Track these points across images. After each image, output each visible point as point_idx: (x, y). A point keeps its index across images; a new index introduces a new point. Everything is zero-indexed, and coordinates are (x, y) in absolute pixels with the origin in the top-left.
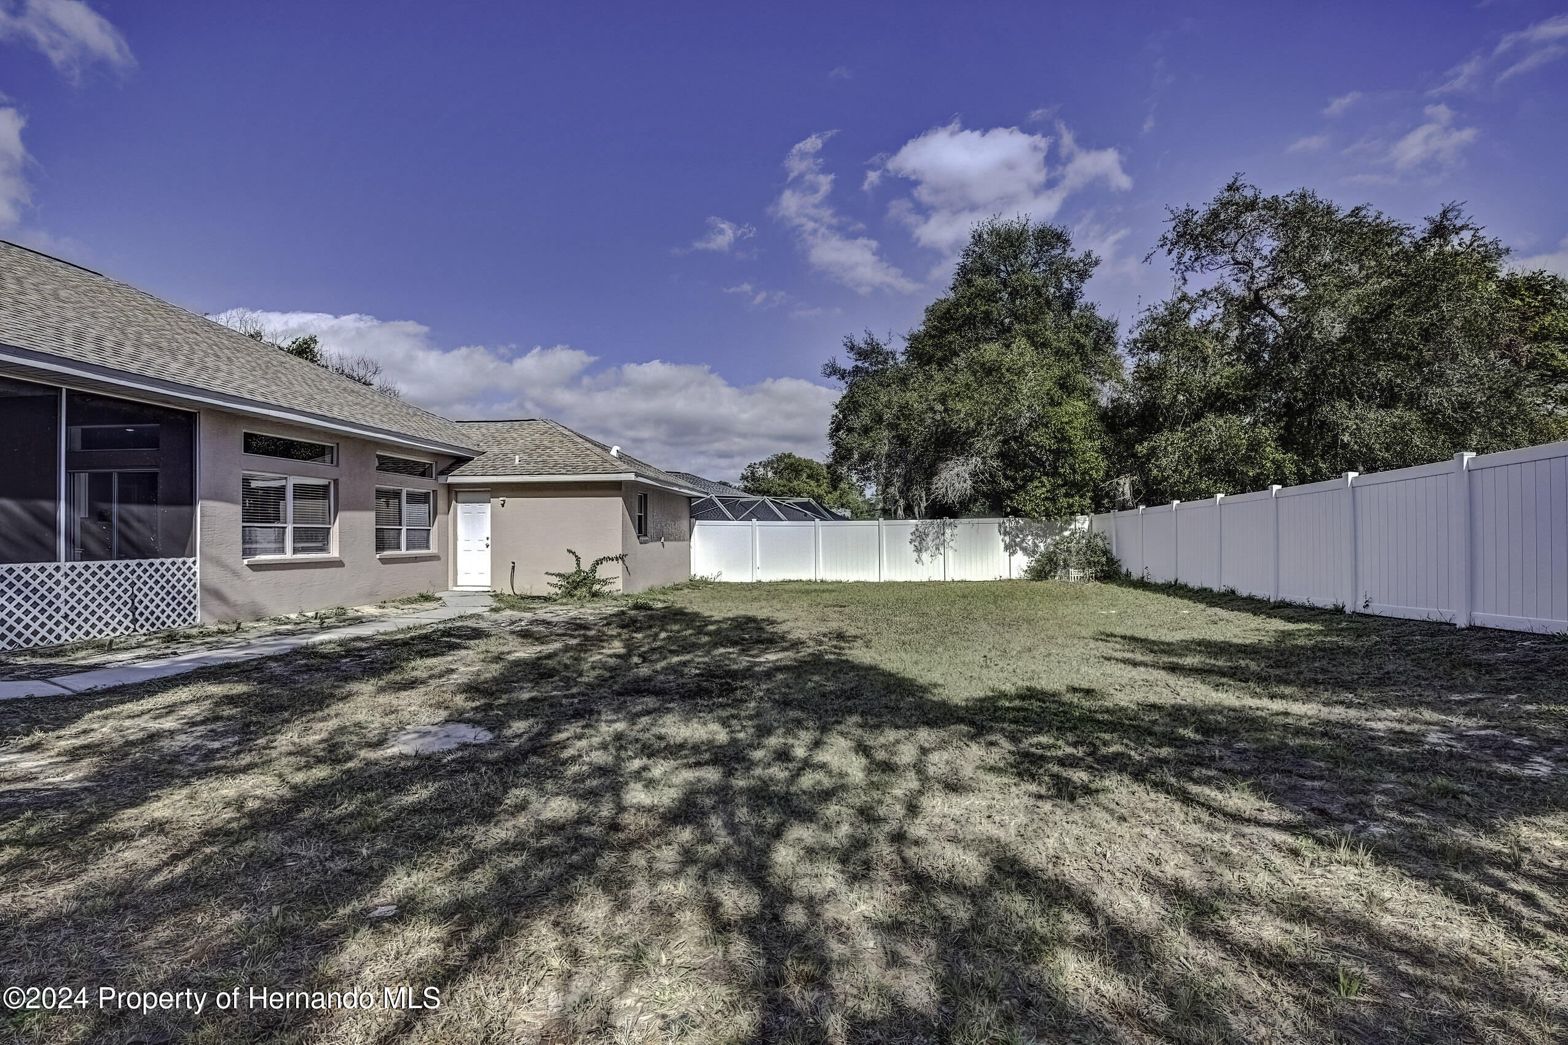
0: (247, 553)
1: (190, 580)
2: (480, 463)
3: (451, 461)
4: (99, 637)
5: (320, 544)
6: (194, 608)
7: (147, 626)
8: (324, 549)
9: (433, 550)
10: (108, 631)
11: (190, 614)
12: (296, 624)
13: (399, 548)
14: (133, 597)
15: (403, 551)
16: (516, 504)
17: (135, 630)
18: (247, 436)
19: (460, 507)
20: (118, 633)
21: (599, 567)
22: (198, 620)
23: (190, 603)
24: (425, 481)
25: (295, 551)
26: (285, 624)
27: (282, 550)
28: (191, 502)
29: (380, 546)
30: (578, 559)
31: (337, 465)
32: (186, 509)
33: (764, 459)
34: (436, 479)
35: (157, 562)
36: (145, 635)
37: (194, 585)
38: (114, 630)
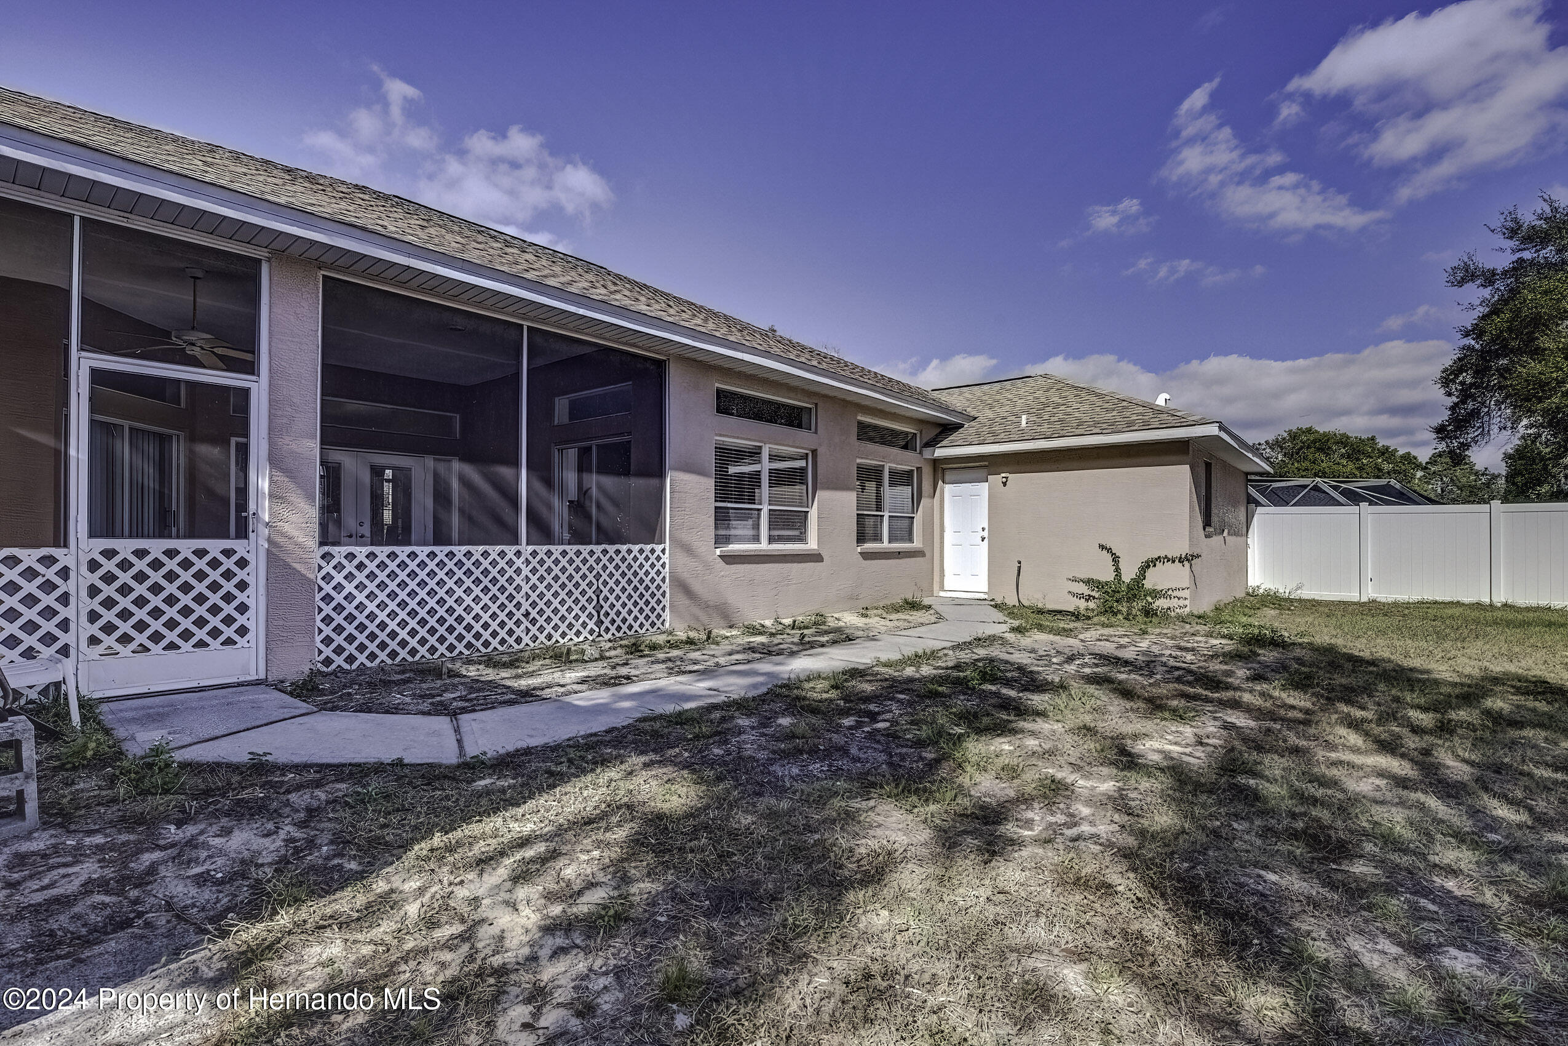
0: (720, 540)
1: (658, 573)
2: (972, 430)
3: (939, 430)
4: (562, 641)
5: (796, 533)
6: (663, 609)
7: (613, 629)
8: (802, 538)
9: (917, 543)
10: (571, 634)
11: (659, 616)
12: (772, 635)
13: (881, 540)
14: (598, 592)
15: (885, 545)
16: (1019, 481)
17: (600, 635)
18: (720, 393)
19: (948, 488)
20: (581, 639)
21: (1149, 573)
22: (667, 625)
23: (659, 602)
24: (909, 454)
25: (771, 540)
26: (761, 634)
27: (756, 539)
28: (661, 474)
29: (861, 538)
30: (1116, 559)
31: (816, 433)
32: (654, 482)
33: (1271, 437)
34: (921, 453)
35: (624, 548)
36: (610, 641)
37: (663, 580)
38: (578, 633)
